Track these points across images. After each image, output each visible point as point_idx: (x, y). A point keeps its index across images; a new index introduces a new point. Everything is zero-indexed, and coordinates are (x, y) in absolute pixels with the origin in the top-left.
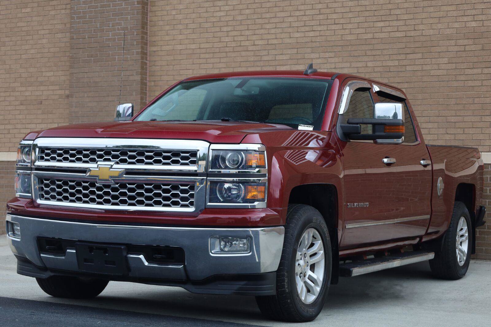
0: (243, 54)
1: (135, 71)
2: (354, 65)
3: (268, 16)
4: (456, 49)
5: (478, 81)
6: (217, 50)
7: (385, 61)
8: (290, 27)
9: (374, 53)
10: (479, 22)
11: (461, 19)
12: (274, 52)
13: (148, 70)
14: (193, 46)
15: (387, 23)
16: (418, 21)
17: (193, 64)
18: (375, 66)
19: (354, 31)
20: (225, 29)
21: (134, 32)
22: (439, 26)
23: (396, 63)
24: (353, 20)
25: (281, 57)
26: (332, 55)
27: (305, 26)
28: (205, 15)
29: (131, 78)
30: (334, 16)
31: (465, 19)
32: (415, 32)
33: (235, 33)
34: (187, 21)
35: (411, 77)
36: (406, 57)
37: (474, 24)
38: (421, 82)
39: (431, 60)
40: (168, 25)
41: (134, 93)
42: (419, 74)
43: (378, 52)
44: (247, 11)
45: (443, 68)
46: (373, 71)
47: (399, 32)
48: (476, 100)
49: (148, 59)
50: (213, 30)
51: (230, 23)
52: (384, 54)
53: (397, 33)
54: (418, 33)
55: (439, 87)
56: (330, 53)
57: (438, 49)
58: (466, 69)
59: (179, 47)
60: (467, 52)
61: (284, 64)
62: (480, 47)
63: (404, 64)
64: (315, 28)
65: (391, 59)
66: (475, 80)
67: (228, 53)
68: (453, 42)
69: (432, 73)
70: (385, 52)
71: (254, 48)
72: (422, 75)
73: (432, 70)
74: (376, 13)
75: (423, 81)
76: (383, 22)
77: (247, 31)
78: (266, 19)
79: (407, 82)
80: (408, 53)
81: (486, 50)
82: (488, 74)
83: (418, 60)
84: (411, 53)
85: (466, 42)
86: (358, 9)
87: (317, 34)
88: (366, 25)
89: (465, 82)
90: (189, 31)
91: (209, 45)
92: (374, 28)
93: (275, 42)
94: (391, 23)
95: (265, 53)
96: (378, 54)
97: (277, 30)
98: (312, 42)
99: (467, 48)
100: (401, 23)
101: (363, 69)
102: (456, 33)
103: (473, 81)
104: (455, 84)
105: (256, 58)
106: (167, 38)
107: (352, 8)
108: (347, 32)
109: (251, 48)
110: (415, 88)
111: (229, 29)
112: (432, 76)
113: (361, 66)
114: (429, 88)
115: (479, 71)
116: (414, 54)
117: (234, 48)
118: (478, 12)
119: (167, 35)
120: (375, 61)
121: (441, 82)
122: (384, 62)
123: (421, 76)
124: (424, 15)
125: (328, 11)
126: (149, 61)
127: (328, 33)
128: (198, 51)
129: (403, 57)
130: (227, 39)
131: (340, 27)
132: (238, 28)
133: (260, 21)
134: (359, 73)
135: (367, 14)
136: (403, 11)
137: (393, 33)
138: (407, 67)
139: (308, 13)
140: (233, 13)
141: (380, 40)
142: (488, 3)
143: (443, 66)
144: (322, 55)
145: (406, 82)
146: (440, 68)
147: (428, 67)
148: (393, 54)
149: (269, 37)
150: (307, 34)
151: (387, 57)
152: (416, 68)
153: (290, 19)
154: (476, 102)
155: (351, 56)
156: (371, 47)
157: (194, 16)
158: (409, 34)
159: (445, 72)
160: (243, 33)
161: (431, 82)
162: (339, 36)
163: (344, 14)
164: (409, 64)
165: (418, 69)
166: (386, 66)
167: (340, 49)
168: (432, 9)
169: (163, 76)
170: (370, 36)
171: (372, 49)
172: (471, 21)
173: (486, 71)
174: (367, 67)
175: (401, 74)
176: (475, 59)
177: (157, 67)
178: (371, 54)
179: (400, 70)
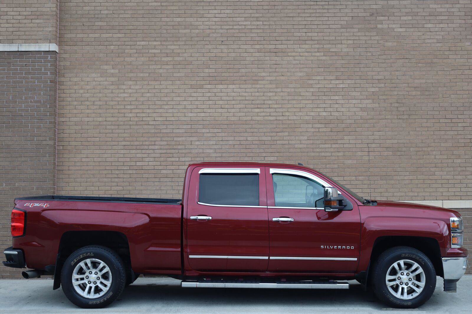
0: (145, 127)
1: (48, 137)
2: (236, 139)
3: (166, 99)
4: (313, 130)
5: (329, 153)
6: (122, 123)
8: (185, 108)
9: (252, 130)
10: (328, 112)
11: (315, 110)
12: (171, 127)
14: (100, 119)
15: (262, 110)
16: (284, 110)
17: (100, 133)
18: (254, 140)
19: (236, 114)
20: (129, 107)
21: (47, 105)
22: (300, 114)
23: (270, 138)
24: (235, 106)
25: (177, 131)
26: (220, 130)
27: (197, 108)
28: (111, 95)
29: (44, 143)
30: (221, 102)
31: (319, 110)
32: (283, 117)
33: (137, 111)
34: (93, 99)
35: (281, 148)
36: (277, 135)
37: (324, 114)
38: (288, 152)
39: (295, 138)
40: (76, 101)
41: (47, 155)
42: (287, 146)
43: (255, 130)
44: (148, 95)
46: (252, 144)
48: (328, 166)
49: (57, 128)
50: (118, 107)
51: (133, 103)
53: (270, 117)
54: (285, 118)
56: (217, 129)
57: (300, 130)
58: (320, 144)
59: (87, 119)
60: (320, 133)
61: (180, 136)
62: (329, 129)
63: (276, 139)
64: (205, 110)
65: (265, 135)
67: (131, 126)
68: (310, 126)
69: (296, 146)
70: (261, 130)
71: (154, 123)
74: (254, 102)
75: (290, 152)
76: (259, 109)
77: (148, 109)
78: (164, 101)
80: (278, 132)
81: (334, 132)
83: (285, 137)
84: (280, 131)
85: (319, 126)
86: (240, 98)
87: (208, 114)
88: (246, 110)
89: (319, 153)
90: (95, 107)
91: (116, 119)
92: (252, 113)
93: (173, 119)
94: (265, 110)
95: (165, 127)
96: (255, 131)
97: (173, 110)
98: (203, 120)
99: (321, 130)
100: (272, 110)
101: (244, 141)
102: (313, 119)
103: (325, 153)
104: (313, 154)
105: (156, 131)
106: (75, 111)
107: (234, 97)
108: (231, 114)
109: (151, 123)
111: (132, 107)
113: (242, 140)
115: (329, 146)
116: (283, 133)
117: (137, 122)
118: (328, 106)
119: (75, 109)
120: (253, 136)
121: (303, 153)
122: (260, 137)
124: (289, 106)
125: (216, 98)
126: (58, 129)
127: (216, 114)
128: (105, 123)
129: (274, 134)
130: (130, 115)
131: (226, 110)
132: (140, 107)
133: (159, 103)
134: (241, 144)
135: (246, 102)
136: (274, 102)
137: (266, 117)
138: (278, 141)
139: (199, 99)
140: (135, 95)
141: (256, 121)
142: (334, 100)
143: (304, 142)
144: (212, 130)
146: (302, 143)
147: (293, 142)
148: (267, 131)
149: (167, 115)
150: (199, 114)
151: (262, 134)
152: (284, 142)
153: (185, 103)
154: (327, 167)
155: (235, 132)
156: (250, 126)
157: (101, 95)
158: (278, 118)
159: (305, 146)
160: (145, 111)
161: (295, 152)
162: (225, 117)
163: (229, 101)
165: (286, 143)
166: (262, 140)
167: (226, 126)
168: (294, 102)
169: (71, 142)
170: (249, 118)
171: (250, 128)
172: (323, 112)
173: (334, 146)
174: (247, 140)
175: (273, 146)
176: (326, 138)
177: (65, 134)
178: (250, 132)
179: (272, 144)
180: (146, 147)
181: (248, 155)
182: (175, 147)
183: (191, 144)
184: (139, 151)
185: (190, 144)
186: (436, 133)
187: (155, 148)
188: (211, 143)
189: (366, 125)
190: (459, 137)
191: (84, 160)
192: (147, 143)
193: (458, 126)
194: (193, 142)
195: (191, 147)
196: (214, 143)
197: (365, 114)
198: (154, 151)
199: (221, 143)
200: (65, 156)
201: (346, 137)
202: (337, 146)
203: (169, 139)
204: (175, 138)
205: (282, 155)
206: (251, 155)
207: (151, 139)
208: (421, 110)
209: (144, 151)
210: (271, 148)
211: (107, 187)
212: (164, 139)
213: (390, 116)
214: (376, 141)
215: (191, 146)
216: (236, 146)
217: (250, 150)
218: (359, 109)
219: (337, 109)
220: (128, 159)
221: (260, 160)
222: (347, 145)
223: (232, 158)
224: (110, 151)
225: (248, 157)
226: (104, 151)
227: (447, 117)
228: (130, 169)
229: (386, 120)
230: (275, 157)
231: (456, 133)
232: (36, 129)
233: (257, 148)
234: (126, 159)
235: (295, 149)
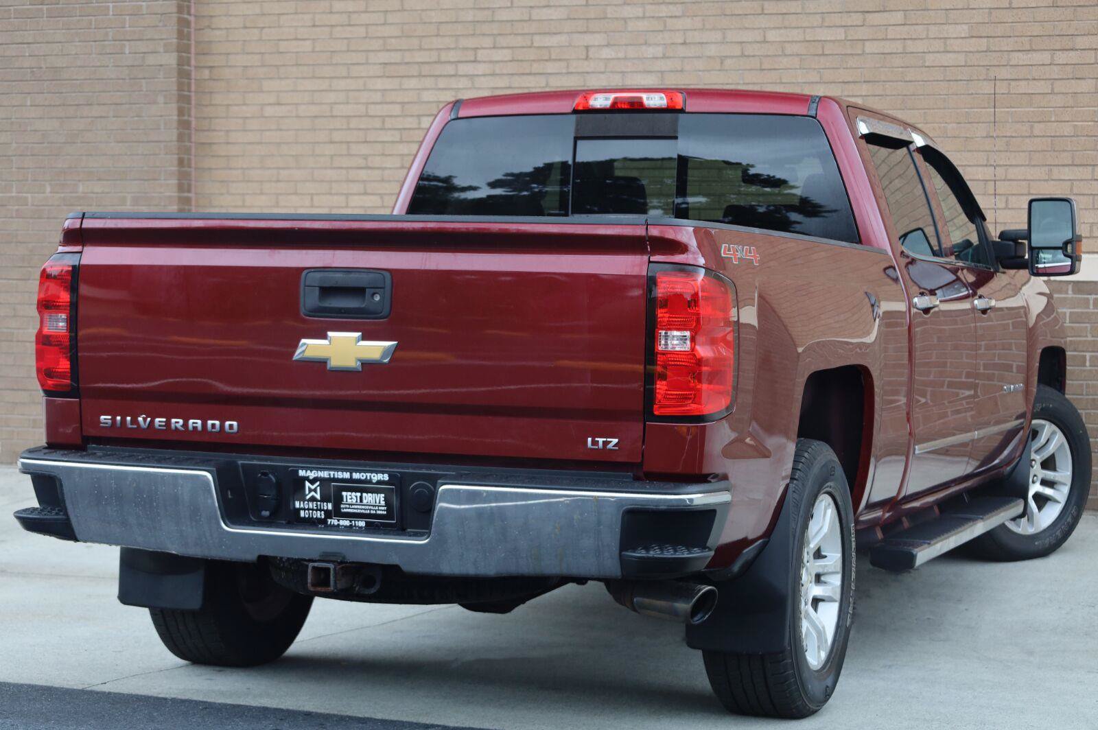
1: (162, 43)
2: (730, 36)
4: (989, 1)
5: (1043, 82)
7: (813, 27)
9: (784, 7)
13: (193, 37)
17: (314, 26)
18: (787, 40)
23: (840, 34)
25: (545, 14)
26: (676, 10)
29: (151, 60)
35: (877, 68)
36: (864, 20)
38: (902, 81)
39: (928, 30)
41: (161, 99)
42: (897, 61)
45: (956, 49)
46: (781, 53)
48: (1038, 129)
49: (193, 11)
52: (808, 11)
55: (946, 95)
56: (671, 7)
58: (1012, 51)
60: (1015, 11)
61: (553, 31)
63: (860, 38)
65: (826, 24)
66: (1035, 79)
69: (930, 59)
72: (903, 65)
73: (930, 52)
75: (908, 80)
79: (869, 82)
80: (871, 10)
81: (1063, 7)
82: (1067, 64)
83: (894, 27)
84: (878, 10)
89: (1010, 84)
96: (792, 10)
101: (756, 46)
103: (1030, 83)
105: (480, 16)
110: (887, 95)
112: (928, 67)
113: (750, 40)
114: (922, 97)
115: (1045, 57)
116: (885, 14)
120: (786, 28)
121: (952, 83)
122: (808, 30)
123: (902, 67)
126: (195, 16)
129: (856, 19)
134: (745, 56)
138: (867, 44)
143: (956, 45)
144: (651, 10)
145: (865, 82)
146: (949, 49)
147: (920, 46)
148: (831, 10)
151: (816, 20)
152: (889, 47)
154: (1036, 132)
155: (725, 15)
159: (961, 59)
161: (926, 81)
164: (871, 37)
165: (895, 51)
166: (814, 41)
169: (233, 56)
173: (1061, 57)
174: (765, 41)
175: (852, 62)
176: (1036, 29)
177: (218, 33)
178: (775, 12)
179: (849, 52)
180: (450, 69)
182: (536, 68)
183: (587, 58)
184: (429, 82)
185: (584, 57)
187: (476, 73)
188: (650, 52)
191: (269, 111)
192: (452, 56)
194: (592, 51)
195: (586, 66)
196: (659, 51)
198: (473, 83)
199: (682, 51)
200: (218, 99)
202: (1073, 57)
203: (519, 41)
204: (537, 38)
205: (881, 93)
207: (465, 42)
209: (442, 83)
211: (335, 197)
212: (502, 41)
215: (586, 63)
216: (728, 62)
220: (396, 109)
224: (342, 84)
226: (324, 85)
228: (401, 142)
232: (127, 18)
233: (798, 67)
234: (391, 106)
235: (927, 69)
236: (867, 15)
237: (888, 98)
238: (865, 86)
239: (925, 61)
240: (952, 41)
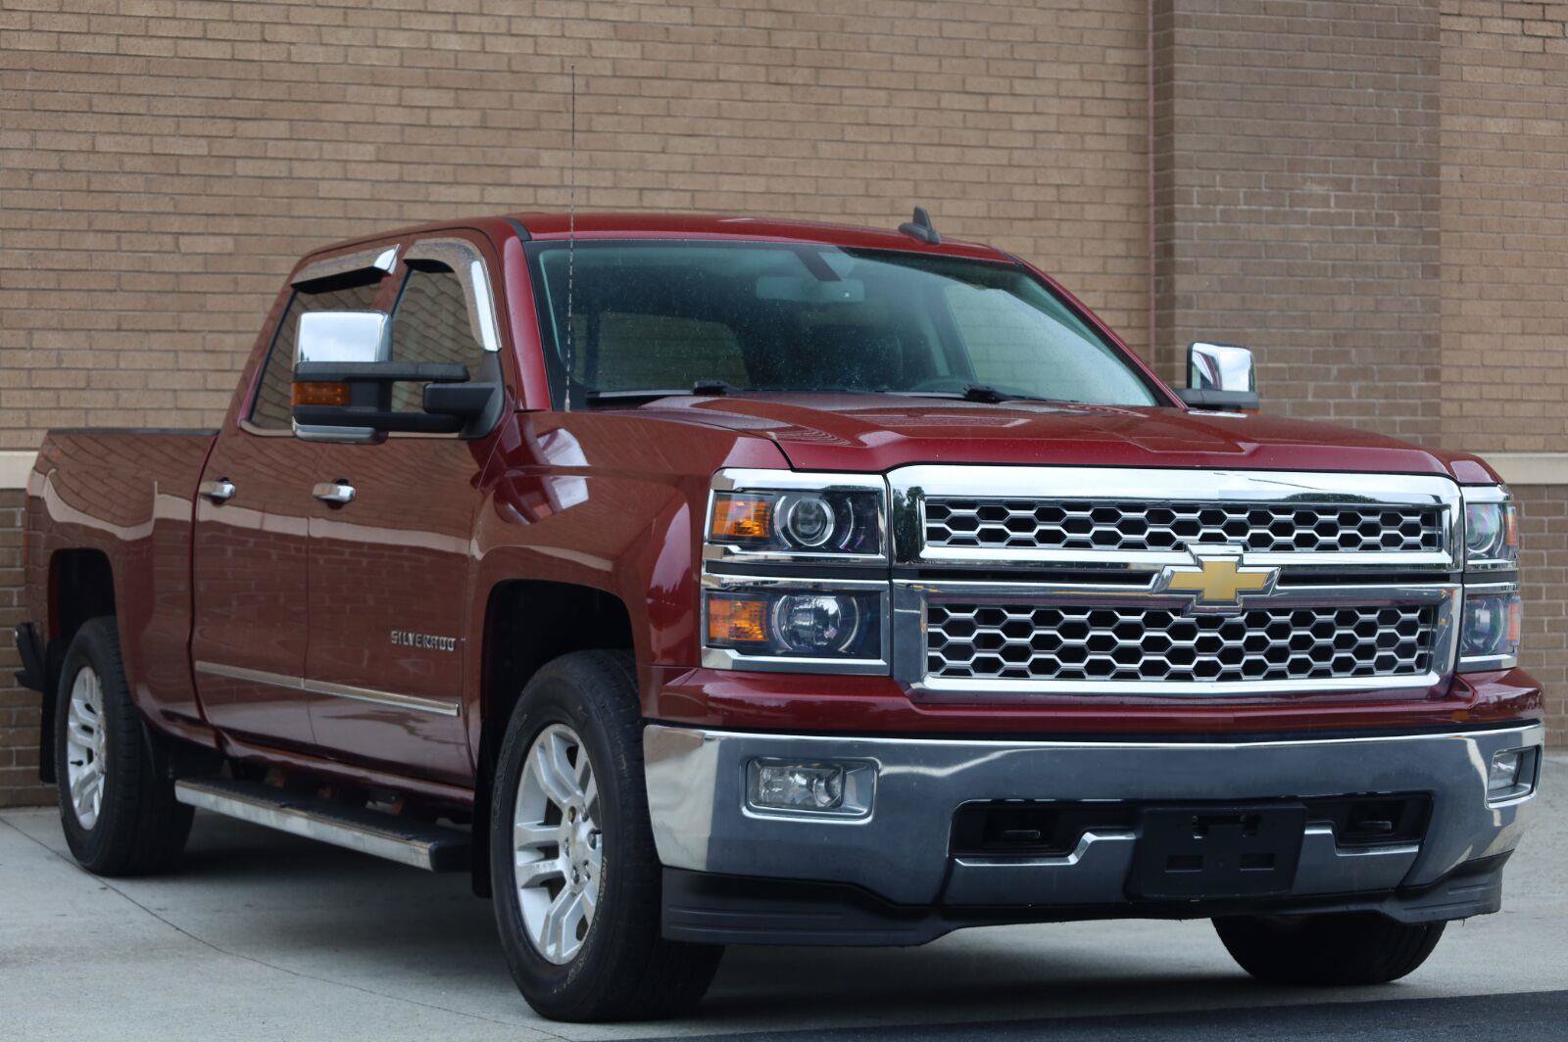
2: (43, 140)
4: (400, 116)
7: (162, 136)
9: (119, 105)
10: (470, 37)
11: (414, 21)
16: (273, 13)
18: (126, 151)
19: (44, 22)
22: (346, 36)
23: (201, 148)
31: (428, 22)
32: (265, 47)
35: (252, 197)
36: (235, 130)
37: (454, 43)
39: (321, 149)
42: (280, 189)
43: (135, 104)
45: (359, 176)
46: (117, 170)
47: (210, 43)
52: (155, 113)
53: (202, 44)
54: (277, 53)
57: (344, 113)
58: (431, 183)
60: (435, 130)
62: (474, 117)
63: (230, 154)
65: (182, 132)
68: (390, 95)
69: (325, 189)
70: (161, 106)
72: (288, 194)
73: (324, 179)
80: (242, 116)
81: (494, 128)
83: (275, 142)
84: (253, 116)
85: (429, 97)
92: (119, 20)
94: (181, 9)
96: (134, 110)
99: (437, 118)
100: (216, 11)
101: (81, 157)
102: (401, 66)
112: (322, 198)
113: (72, 148)
116: (263, 123)
120: (123, 134)
121: (353, 221)
122: (156, 139)
123: (287, 198)
129: (223, 128)
134: (65, 171)
137: (187, 42)
138: (240, 163)
141: (140, 62)
143: (359, 171)
146: (350, 176)
147: (310, 170)
148: (188, 113)
151: (168, 126)
152: (269, 169)
155: (34, 110)
156: (109, 84)
158: (243, 51)
159: (365, 190)
161: (320, 218)
164: (243, 154)
165: (277, 174)
166: (164, 155)
170: (105, 45)
171: (110, 91)
172: (447, 32)
174: (94, 151)
175: (218, 187)
176: (461, 156)
178: (108, 110)
179: (215, 173)
181: (98, 225)
186: (926, 154)
189: (636, 106)
190: (1014, 176)
193: (1011, 129)
197: (633, 51)
201: (546, 158)
206: (115, 222)
208: (868, 47)
210: (209, 192)
213: (736, 68)
214: (677, 182)
216: (41, 179)
217: (108, 201)
218: (604, 30)
219: (510, 24)
221: (156, 248)
222: (553, 192)
223: (22, 234)
225: (99, 235)
227: (973, 84)
229: (720, 85)
230: (227, 238)
231: (1002, 157)
233: (142, 190)
235: (322, 201)
236: (239, 123)
237: (269, 239)
238: (236, 221)
239: (318, 191)
240: (353, 165)
